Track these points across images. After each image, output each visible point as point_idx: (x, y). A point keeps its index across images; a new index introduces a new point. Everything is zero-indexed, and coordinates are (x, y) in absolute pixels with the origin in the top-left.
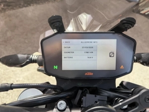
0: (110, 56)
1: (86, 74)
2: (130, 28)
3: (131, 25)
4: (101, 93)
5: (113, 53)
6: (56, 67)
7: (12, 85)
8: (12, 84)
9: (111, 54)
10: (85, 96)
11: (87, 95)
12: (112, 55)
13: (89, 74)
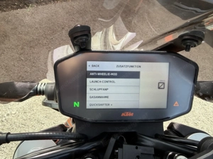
0: (159, 88)
1: (123, 115)
2: (195, 46)
3: (197, 41)
4: (143, 141)
5: (164, 83)
6: (77, 104)
7: (9, 136)
8: (9, 133)
9: (160, 84)
10: (122, 147)
11: (124, 145)
12: (162, 87)
13: (127, 115)
